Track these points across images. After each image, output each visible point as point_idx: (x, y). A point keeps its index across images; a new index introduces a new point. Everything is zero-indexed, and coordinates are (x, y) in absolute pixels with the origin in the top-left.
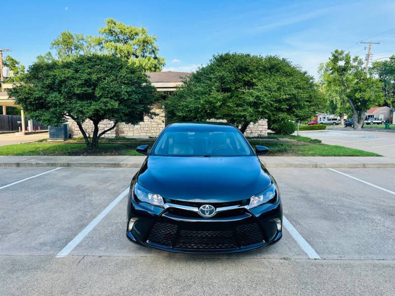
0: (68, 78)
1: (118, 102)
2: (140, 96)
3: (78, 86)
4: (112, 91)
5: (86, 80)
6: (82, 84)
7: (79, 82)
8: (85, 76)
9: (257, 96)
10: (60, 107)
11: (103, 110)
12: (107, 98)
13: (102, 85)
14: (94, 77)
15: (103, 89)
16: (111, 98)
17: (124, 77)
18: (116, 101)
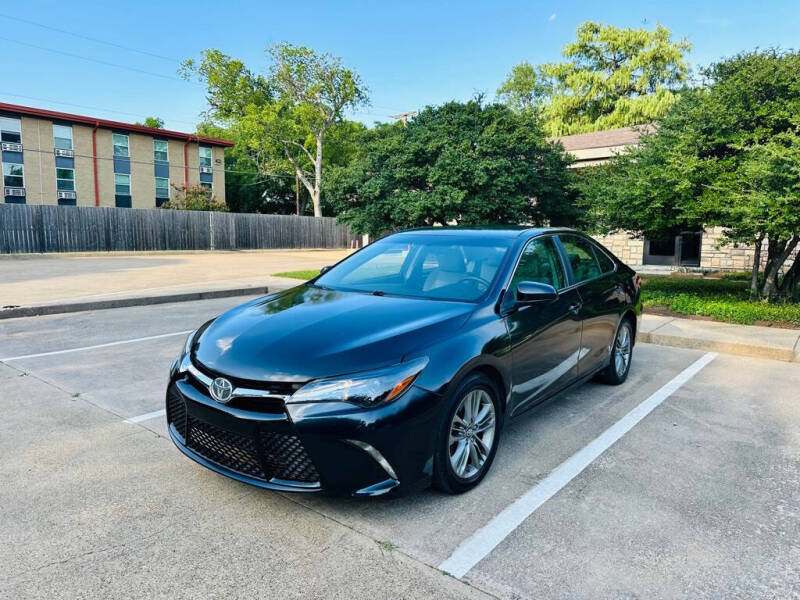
0: (391, 152)
1: (466, 191)
2: (521, 177)
3: (403, 165)
4: (458, 171)
5: (416, 154)
6: (409, 161)
7: (405, 158)
8: (413, 147)
9: (778, 163)
10: (376, 204)
11: (437, 207)
12: (447, 184)
13: (439, 161)
14: (431, 147)
15: (443, 167)
16: (455, 184)
17: (487, 142)
18: (462, 189)
